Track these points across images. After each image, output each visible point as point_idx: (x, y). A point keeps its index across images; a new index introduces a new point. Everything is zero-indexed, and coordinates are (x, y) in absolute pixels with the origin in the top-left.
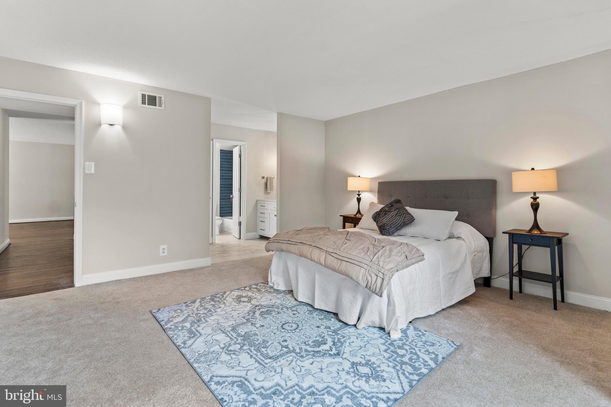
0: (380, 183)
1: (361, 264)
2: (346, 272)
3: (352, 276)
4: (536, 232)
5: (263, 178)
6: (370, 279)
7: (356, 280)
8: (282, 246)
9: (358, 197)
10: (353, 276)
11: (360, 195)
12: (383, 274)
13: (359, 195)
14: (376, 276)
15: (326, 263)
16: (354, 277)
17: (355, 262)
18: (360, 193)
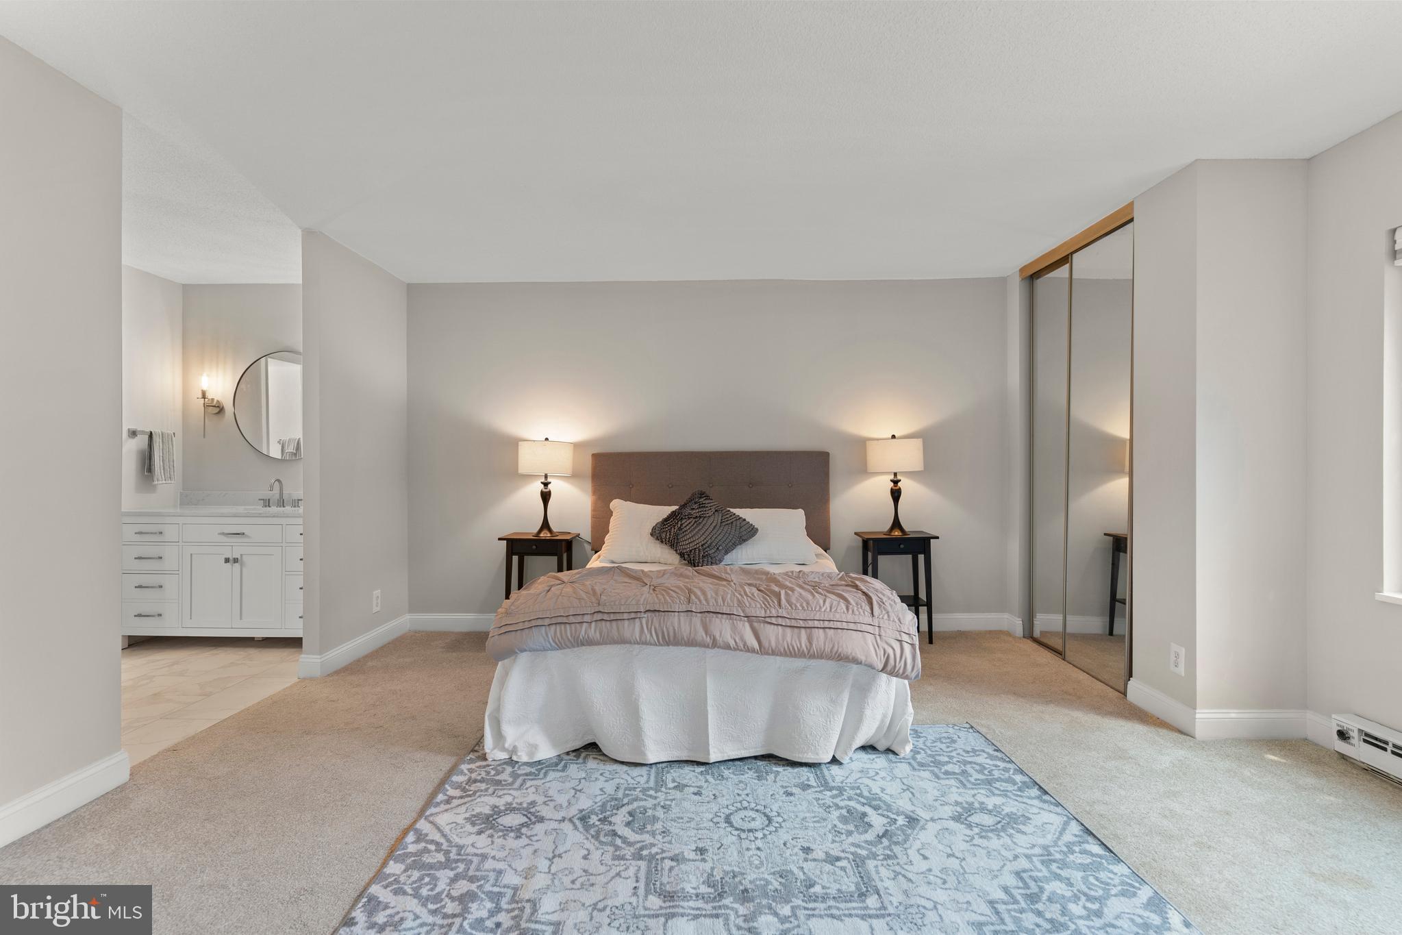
0: (596, 457)
1: (859, 627)
2: (835, 649)
3: (853, 654)
4: (896, 533)
5: (133, 434)
6: (890, 651)
7: (865, 661)
8: (583, 633)
9: (544, 490)
10: (856, 654)
11: (549, 486)
12: (908, 636)
13: (546, 484)
14: (898, 643)
15: (766, 644)
16: (859, 656)
17: (845, 625)
18: (549, 480)
